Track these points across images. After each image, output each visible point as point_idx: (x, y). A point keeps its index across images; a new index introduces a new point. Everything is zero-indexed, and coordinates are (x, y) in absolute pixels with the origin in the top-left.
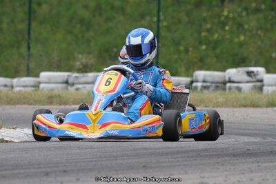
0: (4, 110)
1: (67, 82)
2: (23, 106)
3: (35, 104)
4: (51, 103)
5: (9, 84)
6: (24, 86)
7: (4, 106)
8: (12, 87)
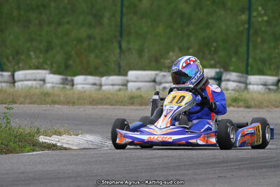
0: (85, 110)
1: (154, 81)
2: (105, 107)
3: (116, 105)
4: (132, 104)
5: (98, 82)
6: (112, 85)
7: (86, 107)
8: (101, 85)
